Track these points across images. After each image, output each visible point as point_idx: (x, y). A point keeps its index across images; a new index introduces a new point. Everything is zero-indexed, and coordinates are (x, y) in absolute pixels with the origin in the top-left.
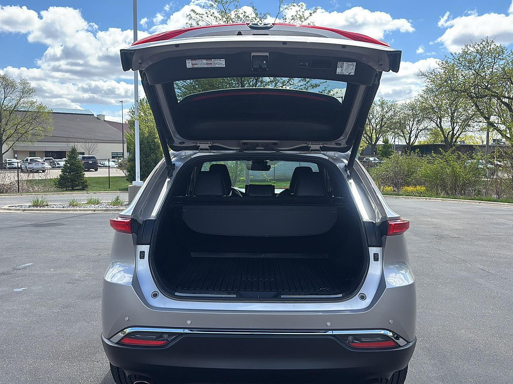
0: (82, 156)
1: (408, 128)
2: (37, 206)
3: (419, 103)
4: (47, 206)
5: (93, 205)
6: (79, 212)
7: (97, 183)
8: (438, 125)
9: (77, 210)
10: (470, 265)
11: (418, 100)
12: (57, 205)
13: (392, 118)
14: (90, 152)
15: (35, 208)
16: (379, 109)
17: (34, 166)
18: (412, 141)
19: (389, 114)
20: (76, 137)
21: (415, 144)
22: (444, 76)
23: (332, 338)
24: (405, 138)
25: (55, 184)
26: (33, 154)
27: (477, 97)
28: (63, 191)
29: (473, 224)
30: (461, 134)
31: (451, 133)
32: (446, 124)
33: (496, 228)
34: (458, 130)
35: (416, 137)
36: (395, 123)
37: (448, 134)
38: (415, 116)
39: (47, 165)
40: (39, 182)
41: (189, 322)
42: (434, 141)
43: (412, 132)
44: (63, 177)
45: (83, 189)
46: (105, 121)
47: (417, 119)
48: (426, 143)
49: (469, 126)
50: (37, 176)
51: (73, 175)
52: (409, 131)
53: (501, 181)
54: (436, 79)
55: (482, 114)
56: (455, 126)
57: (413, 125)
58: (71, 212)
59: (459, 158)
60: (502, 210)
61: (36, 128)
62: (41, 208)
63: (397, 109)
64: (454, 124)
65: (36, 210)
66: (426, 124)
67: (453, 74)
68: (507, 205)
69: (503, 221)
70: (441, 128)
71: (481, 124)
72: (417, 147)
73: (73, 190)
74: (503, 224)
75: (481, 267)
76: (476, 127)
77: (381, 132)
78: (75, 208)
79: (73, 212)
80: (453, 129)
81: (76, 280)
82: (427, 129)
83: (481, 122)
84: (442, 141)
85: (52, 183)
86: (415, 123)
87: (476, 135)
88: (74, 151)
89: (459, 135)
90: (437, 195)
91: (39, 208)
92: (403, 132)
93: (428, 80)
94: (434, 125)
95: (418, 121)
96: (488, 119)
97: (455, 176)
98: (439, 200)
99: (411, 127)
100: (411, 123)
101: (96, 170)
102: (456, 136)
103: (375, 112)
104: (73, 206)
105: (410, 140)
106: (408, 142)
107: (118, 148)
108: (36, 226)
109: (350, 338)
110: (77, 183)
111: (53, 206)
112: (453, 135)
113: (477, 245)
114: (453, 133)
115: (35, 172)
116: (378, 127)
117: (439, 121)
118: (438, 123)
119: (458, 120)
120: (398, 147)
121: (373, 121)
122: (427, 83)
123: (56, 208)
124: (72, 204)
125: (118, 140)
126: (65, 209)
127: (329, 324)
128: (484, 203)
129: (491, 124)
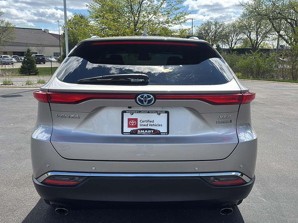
0: (35, 54)
1: (231, 38)
2: (6, 85)
3: (237, 23)
4: (12, 84)
5: (41, 84)
6: (32, 88)
7: (45, 71)
8: (248, 37)
9: (31, 87)
10: (273, 121)
11: (237, 21)
12: (19, 84)
13: (222, 32)
14: (41, 52)
15: (5, 86)
16: (214, 27)
17: (5, 60)
18: (232, 46)
19: (220, 30)
20: (32, 43)
21: (235, 48)
22: (254, 6)
23: (199, 179)
24: (229, 45)
25: (19, 72)
26: (5, 53)
27: (273, 19)
28: (23, 76)
29: (271, 95)
30: (261, 42)
31: (255, 42)
32: (253, 36)
33: (285, 97)
34: (260, 40)
35: (235, 44)
36: (223, 35)
37: (254, 42)
38: (235, 31)
39: (14, 60)
40: (9, 70)
41: (94, 168)
42: (246, 46)
43: (233, 41)
44: (23, 67)
45: (35, 75)
46: (49, 33)
47: (236, 33)
48: (241, 48)
49: (267, 37)
50: (7, 67)
51: (29, 65)
52: (231, 40)
53: (286, 70)
54: (249, 8)
55: (276, 29)
56: (258, 37)
57: (233, 37)
58: (27, 88)
59: (261, 56)
60: (288, 87)
61: (6, 37)
62: (9, 86)
63: (225, 27)
64: (258, 35)
65: (5, 87)
66: (241, 36)
67: (260, 4)
68: (290, 84)
69: (289, 93)
70: (250, 38)
71: (274, 36)
72: (235, 50)
73: (30, 75)
74: (289, 95)
75: (280, 121)
76: (271, 38)
77: (215, 41)
78: (30, 86)
79: (28, 88)
80: (257, 39)
81: (27, 131)
82: (242, 39)
83: (274, 35)
84: (250, 47)
85: (17, 71)
86: (235, 35)
87: (270, 43)
88: (29, 51)
89: (260, 43)
90: (248, 78)
91: (7, 86)
92: (227, 41)
93: (244, 8)
94: (246, 36)
95: (237, 34)
96: (278, 32)
97: (259, 67)
98: (250, 81)
99: (232, 38)
100: (232, 35)
101: (44, 63)
102: (258, 43)
103: (212, 28)
104: (29, 84)
105: (231, 46)
106: (230, 47)
107: (57, 50)
108: (4, 96)
109: (212, 178)
110: (32, 71)
111: (16, 84)
112: (257, 42)
113: (275, 108)
114: (257, 41)
115: (7, 64)
116: (213, 37)
117: (249, 34)
118: (249, 35)
119: (261, 34)
120: (225, 50)
121: (210, 34)
122: (244, 10)
123: (18, 86)
124: (28, 83)
125: (57, 45)
126: (23, 86)
127: (197, 169)
128: (276, 83)
129: (280, 36)
